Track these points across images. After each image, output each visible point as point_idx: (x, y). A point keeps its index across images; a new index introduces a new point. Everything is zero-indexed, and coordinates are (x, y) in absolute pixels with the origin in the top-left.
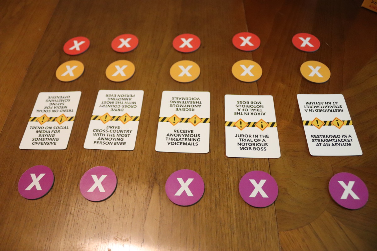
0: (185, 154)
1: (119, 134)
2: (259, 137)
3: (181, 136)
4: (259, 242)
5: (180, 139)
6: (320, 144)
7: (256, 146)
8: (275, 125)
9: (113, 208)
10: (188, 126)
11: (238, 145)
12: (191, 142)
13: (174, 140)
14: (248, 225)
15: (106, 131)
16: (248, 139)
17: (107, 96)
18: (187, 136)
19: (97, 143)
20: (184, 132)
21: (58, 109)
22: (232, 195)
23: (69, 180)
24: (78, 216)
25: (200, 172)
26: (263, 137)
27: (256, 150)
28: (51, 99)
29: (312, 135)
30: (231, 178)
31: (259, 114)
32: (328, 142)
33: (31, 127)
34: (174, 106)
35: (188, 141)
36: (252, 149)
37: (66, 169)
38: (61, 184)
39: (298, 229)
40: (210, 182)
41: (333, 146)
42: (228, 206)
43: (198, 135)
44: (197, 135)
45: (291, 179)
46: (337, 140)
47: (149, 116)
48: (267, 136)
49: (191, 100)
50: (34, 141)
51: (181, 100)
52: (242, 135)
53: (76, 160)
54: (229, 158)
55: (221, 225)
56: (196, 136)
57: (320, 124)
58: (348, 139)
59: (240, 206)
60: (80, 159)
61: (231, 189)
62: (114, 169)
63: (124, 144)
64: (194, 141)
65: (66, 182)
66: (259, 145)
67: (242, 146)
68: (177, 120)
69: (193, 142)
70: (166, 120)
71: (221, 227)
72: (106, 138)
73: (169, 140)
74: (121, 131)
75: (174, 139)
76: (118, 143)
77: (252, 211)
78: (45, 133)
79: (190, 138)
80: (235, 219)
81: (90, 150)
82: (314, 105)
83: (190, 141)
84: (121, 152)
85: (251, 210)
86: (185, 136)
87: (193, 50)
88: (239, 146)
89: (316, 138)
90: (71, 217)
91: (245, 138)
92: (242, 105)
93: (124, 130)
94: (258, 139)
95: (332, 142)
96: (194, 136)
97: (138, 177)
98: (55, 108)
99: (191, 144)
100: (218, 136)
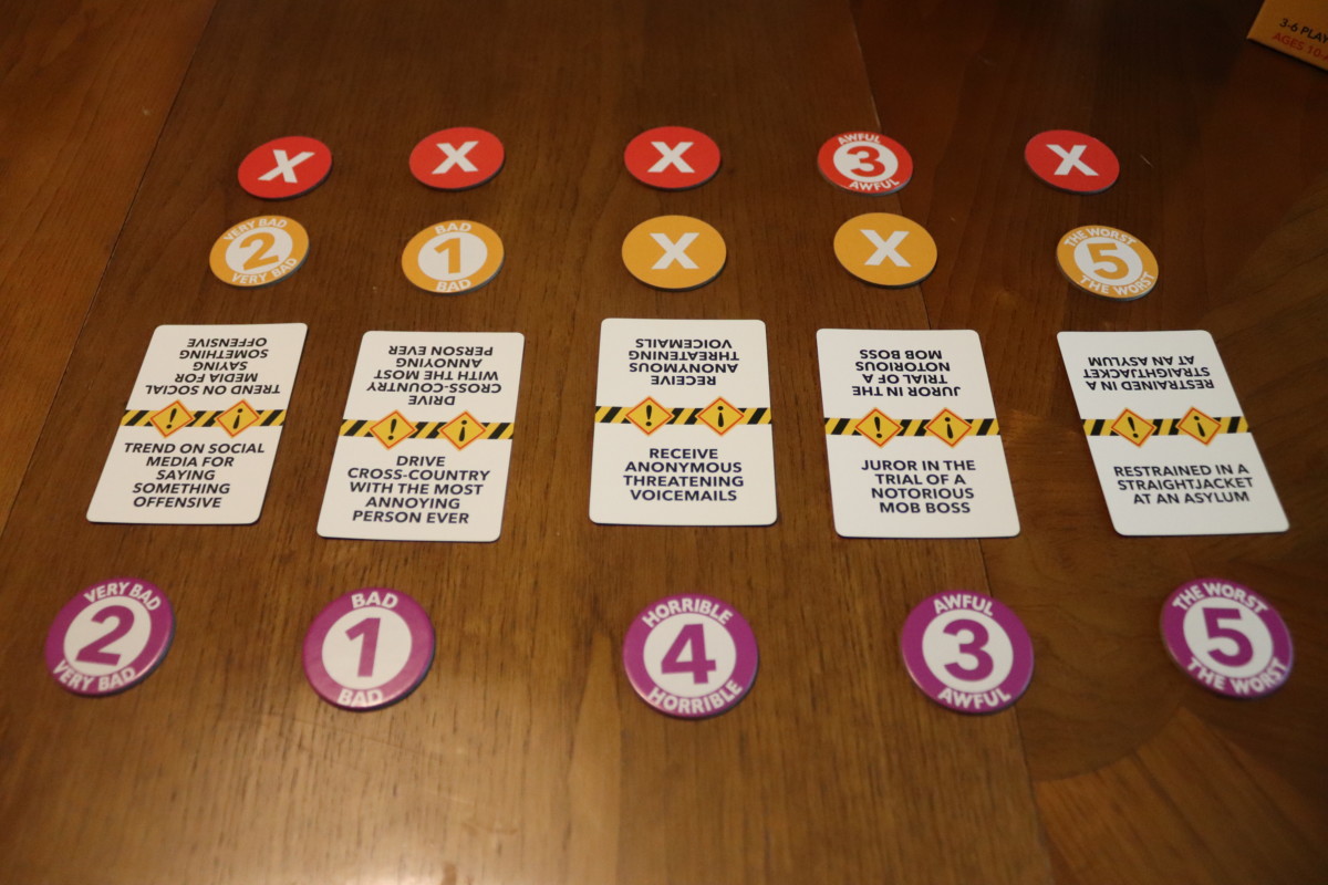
0: (693, 530)
1: (442, 483)
2: (943, 469)
3: (675, 470)
4: (969, 819)
5: (674, 481)
6: (1147, 496)
7: (936, 497)
8: (995, 427)
9: (455, 723)
10: (698, 436)
11: (874, 496)
12: (711, 490)
13: (653, 482)
14: (928, 762)
15: (394, 475)
16: (907, 476)
17: (393, 351)
18: (697, 470)
19: (366, 516)
20: (684, 457)
21: (224, 383)
22: (865, 665)
23: (288, 630)
24: (329, 754)
25: (751, 589)
26: (956, 469)
27: (934, 511)
28: (199, 348)
29: (1115, 468)
30: (860, 608)
31: (937, 392)
32: (1173, 488)
33: (128, 445)
34: (644, 367)
35: (702, 484)
36: (923, 507)
37: (274, 592)
38: (260, 643)
40: (787, 623)
41: (1190, 503)
42: (853, 699)
43: (735, 465)
44: (730, 464)
45: (1059, 607)
46: (1203, 484)
47: (560, 402)
48: (969, 465)
49: (703, 349)
50: (142, 494)
51: (667, 348)
52: (884, 462)
53: (310, 560)
54: (847, 541)
55: (835, 767)
56: (726, 468)
57: (1141, 429)
58: (1237, 479)
59: (897, 699)
60: (322, 554)
61: (860, 643)
62: (448, 587)
63: (461, 518)
64: (721, 485)
65: (277, 636)
66: (945, 493)
67: (887, 501)
68: (657, 416)
69: (718, 489)
70: (620, 416)
71: (836, 772)
72: (395, 500)
73: (635, 484)
74: (449, 473)
75: (651, 481)
76: (439, 515)
78: (182, 468)
79: (706, 475)
80: (882, 745)
82: (1115, 367)
83: (709, 484)
86: (688, 468)
87: (698, 182)
88: (878, 500)
89: (1130, 478)
90: (304, 757)
91: (894, 472)
92: (876, 361)
93: (459, 470)
94: (938, 474)
95: (1185, 487)
96: (723, 469)
97: (537, 613)
98: (213, 378)
99: (712, 496)
100: (803, 468)
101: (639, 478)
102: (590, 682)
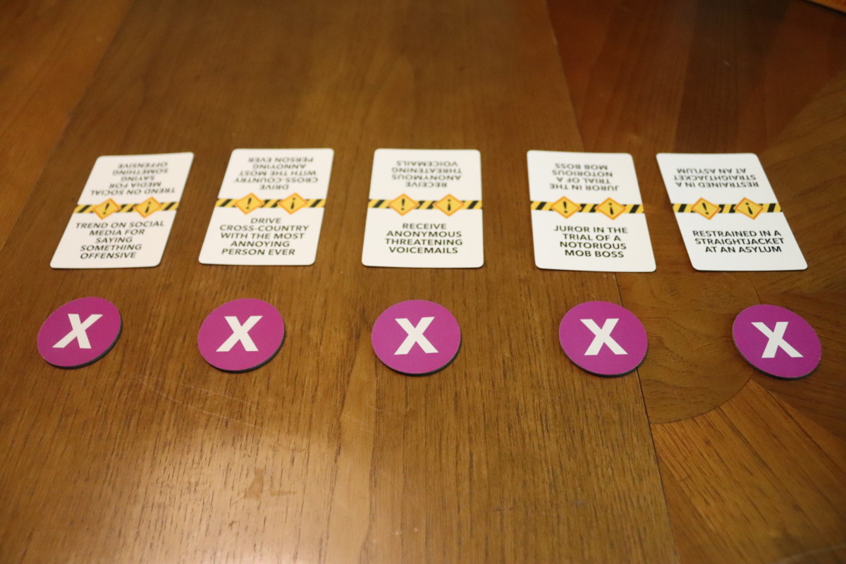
1: (279, 233)
2: (607, 232)
3: (418, 236)
4: (607, 447)
5: (417, 242)
6: (714, 247)
7: (601, 247)
8: (641, 209)
9: (268, 384)
10: (436, 216)
11: (561, 246)
12: (441, 247)
14: (580, 412)
15: (248, 229)
16: (583, 235)
17: (251, 160)
18: (433, 236)
19: (230, 251)
20: (425, 228)
21: (140, 188)
22: (539, 351)
23: (165, 328)
25: (465, 304)
26: (615, 232)
27: (600, 256)
28: (125, 169)
29: (694, 232)
30: (536, 317)
31: (604, 188)
32: (731, 243)
33: (78, 224)
35: (435, 244)
36: (593, 254)
37: (158, 306)
38: (147, 336)
39: (693, 418)
40: (488, 326)
41: (743, 252)
42: (531, 373)
43: (457, 233)
44: (454, 233)
45: (669, 318)
46: (751, 242)
48: (623, 230)
50: (86, 251)
52: (568, 227)
53: (182, 288)
55: (518, 414)
56: (452, 235)
57: (711, 210)
58: (773, 239)
59: (560, 373)
60: (190, 284)
61: (536, 338)
63: (290, 252)
64: (448, 244)
65: (158, 331)
66: (607, 246)
67: (569, 249)
68: (409, 205)
69: (446, 246)
70: (384, 205)
71: (519, 417)
72: (249, 242)
73: (392, 243)
74: (284, 227)
75: (403, 242)
76: (276, 250)
77: (587, 384)
78: (111, 236)
79: (439, 238)
80: (549, 400)
81: (213, 268)
82: (694, 173)
83: (440, 244)
84: (283, 269)
85: (585, 383)
86: (427, 235)
88: (564, 248)
89: (703, 238)
91: (575, 233)
92: (565, 170)
93: (289, 225)
94: (604, 235)
95: (739, 243)
96: (449, 235)
97: (325, 319)
98: (133, 185)
99: (442, 250)
100: (502, 234)
101: (395, 240)
102: (358, 360)
